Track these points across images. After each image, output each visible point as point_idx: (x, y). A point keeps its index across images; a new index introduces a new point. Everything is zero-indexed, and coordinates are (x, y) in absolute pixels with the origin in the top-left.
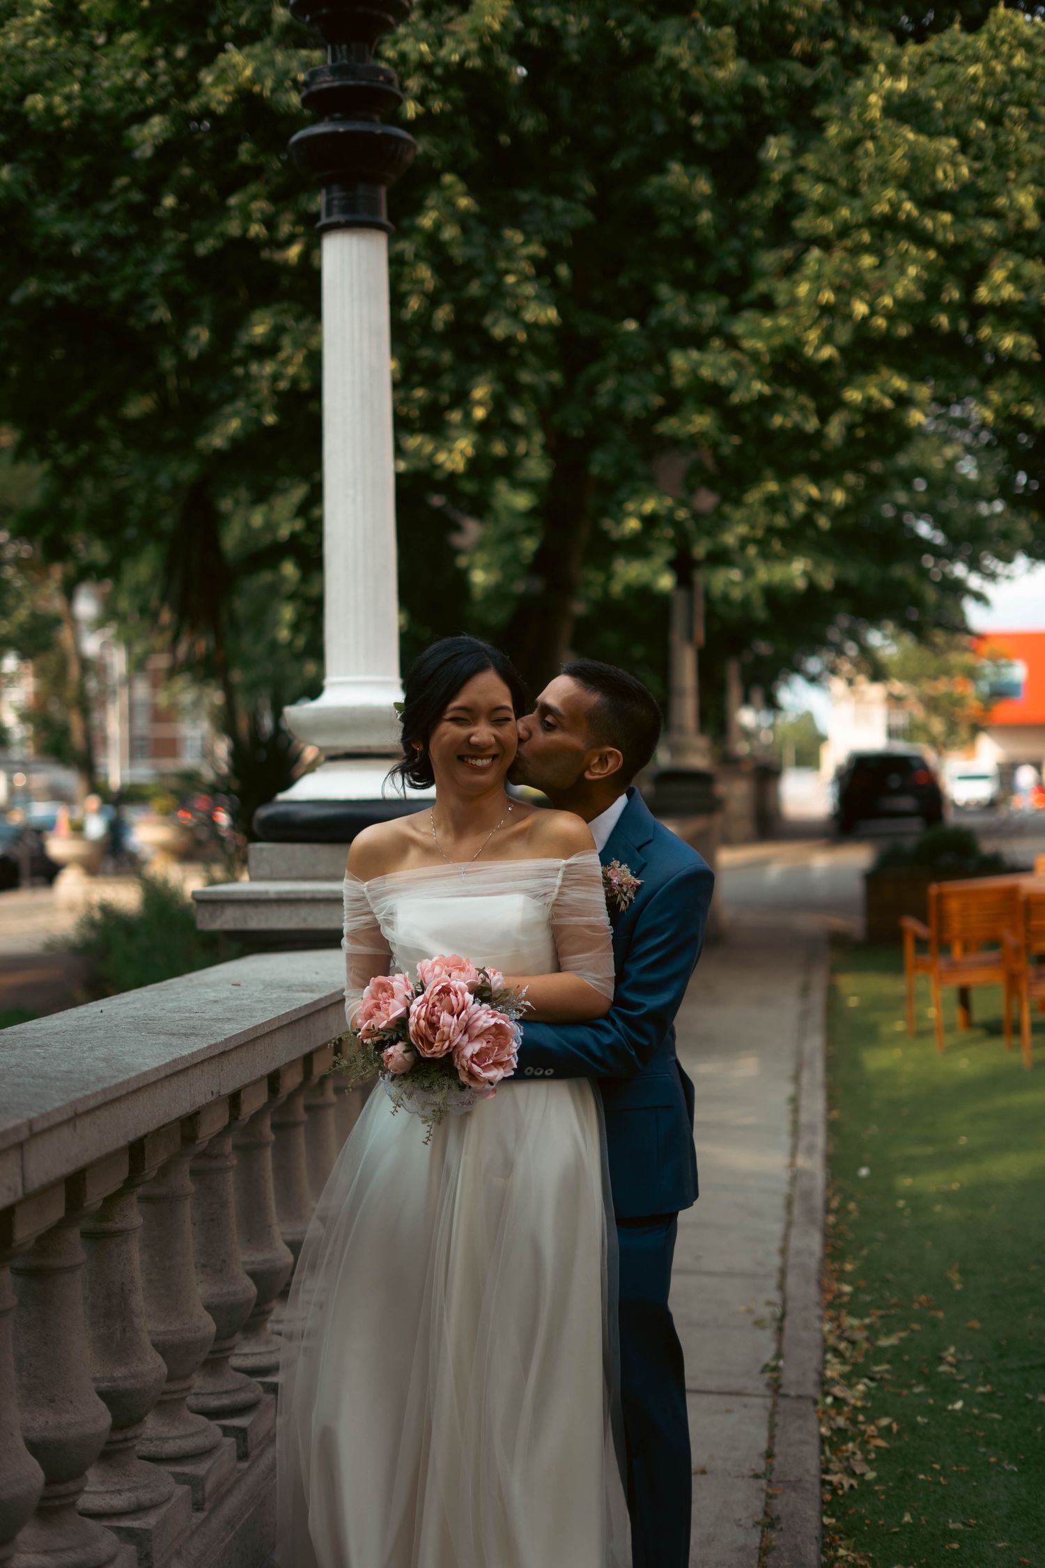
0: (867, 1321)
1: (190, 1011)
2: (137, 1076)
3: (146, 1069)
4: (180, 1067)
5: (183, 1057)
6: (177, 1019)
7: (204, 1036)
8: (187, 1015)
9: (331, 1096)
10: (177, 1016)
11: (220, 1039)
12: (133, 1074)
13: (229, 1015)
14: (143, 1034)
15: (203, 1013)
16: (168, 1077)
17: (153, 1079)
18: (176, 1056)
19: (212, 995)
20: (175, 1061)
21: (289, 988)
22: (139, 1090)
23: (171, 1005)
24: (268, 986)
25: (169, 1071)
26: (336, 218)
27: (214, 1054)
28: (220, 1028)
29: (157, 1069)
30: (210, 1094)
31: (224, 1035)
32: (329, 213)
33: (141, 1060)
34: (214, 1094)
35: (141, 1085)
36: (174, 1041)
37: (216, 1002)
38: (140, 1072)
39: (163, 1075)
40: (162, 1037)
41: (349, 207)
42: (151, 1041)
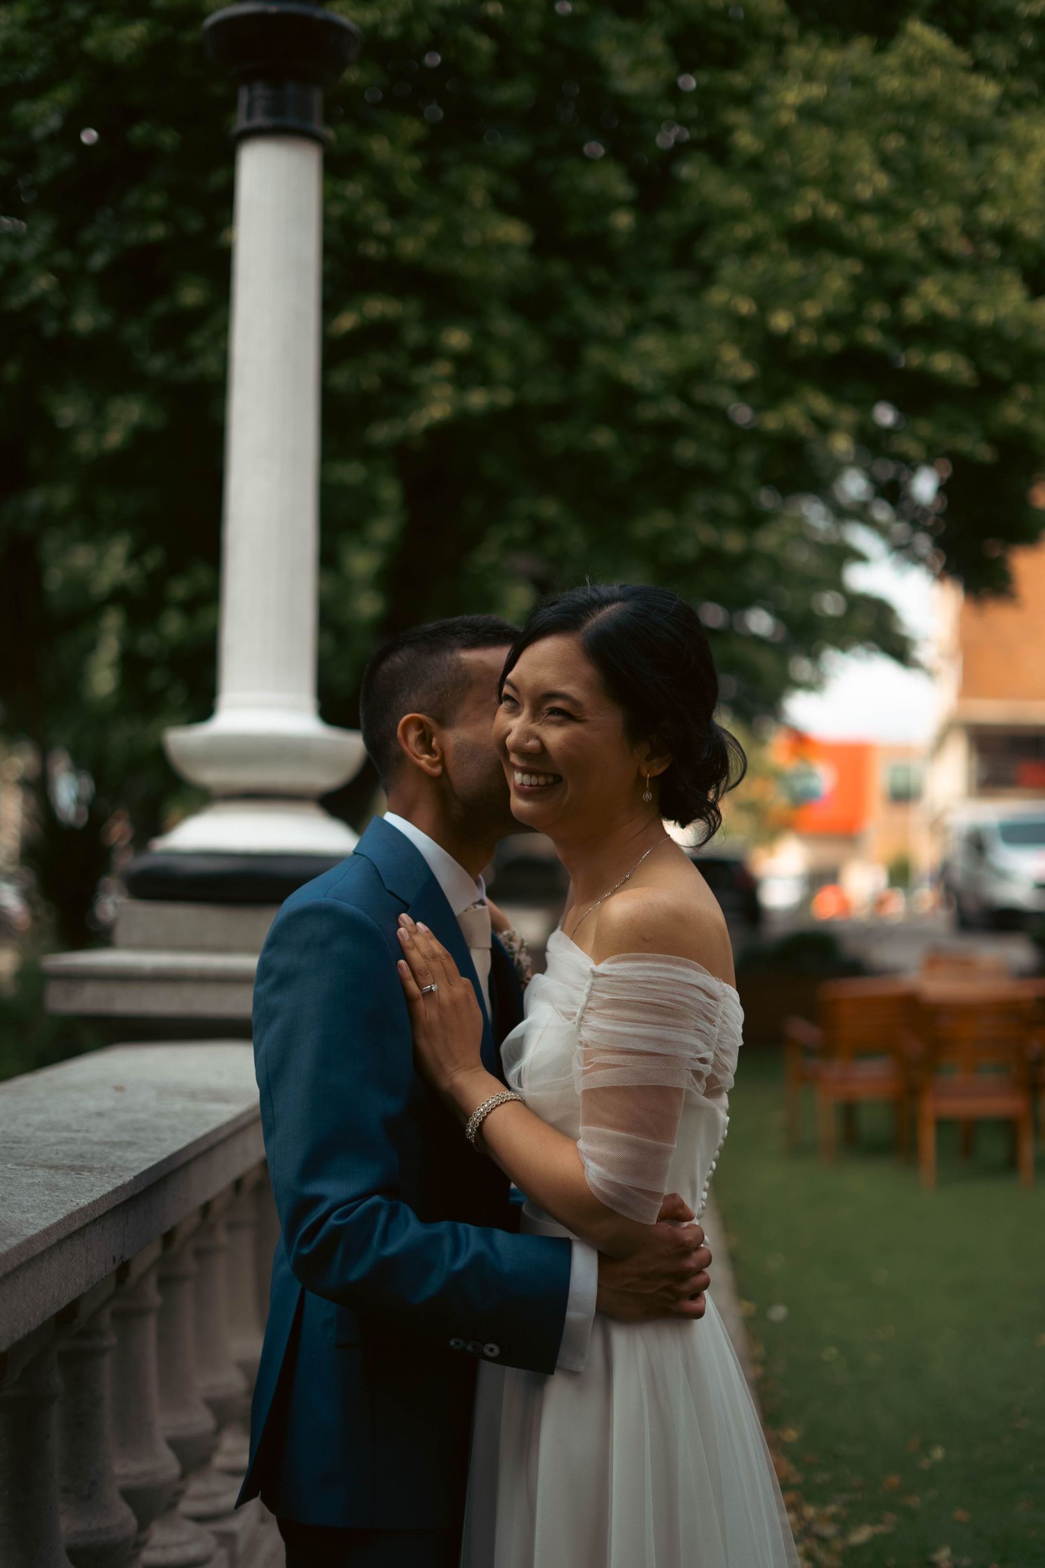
0: (832, 1509)
1: (67, 1128)
2: (20, 1246)
3: (31, 1232)
4: (77, 1225)
5: (82, 1209)
6: (53, 1140)
7: (102, 1171)
8: (66, 1134)
9: (222, 1237)
10: (52, 1137)
11: (128, 1177)
12: (14, 1242)
13: (126, 1137)
14: (9, 1165)
15: (87, 1131)
16: (60, 1243)
17: (40, 1248)
18: (72, 1207)
19: (91, 1105)
20: (71, 1216)
21: (193, 1095)
22: (20, 1267)
23: (38, 1118)
24: (164, 1091)
25: (63, 1234)
26: (260, 120)
27: (120, 1201)
28: (120, 1158)
29: (47, 1232)
30: (112, 1261)
31: (132, 1170)
32: (250, 115)
33: (18, 1215)
34: (117, 1260)
35: (23, 1260)
36: (60, 1179)
37: (100, 1114)
38: (23, 1238)
39: (54, 1240)
40: (40, 1172)
41: (275, 109)
42: (24, 1180)
